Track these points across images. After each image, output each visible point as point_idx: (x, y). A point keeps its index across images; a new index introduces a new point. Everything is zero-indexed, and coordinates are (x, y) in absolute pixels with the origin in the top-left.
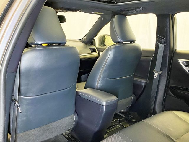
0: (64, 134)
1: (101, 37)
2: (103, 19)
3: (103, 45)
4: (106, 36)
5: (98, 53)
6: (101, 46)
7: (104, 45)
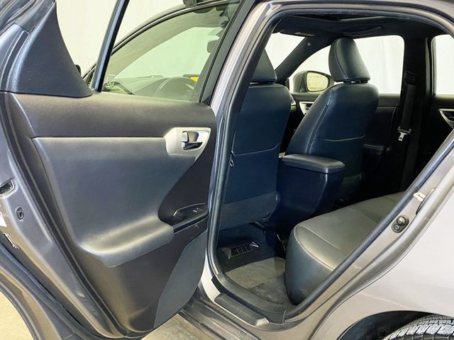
0: (257, 223)
1: (300, 75)
2: (309, 44)
3: (303, 90)
4: (309, 74)
5: (295, 103)
6: (299, 92)
7: (306, 90)
